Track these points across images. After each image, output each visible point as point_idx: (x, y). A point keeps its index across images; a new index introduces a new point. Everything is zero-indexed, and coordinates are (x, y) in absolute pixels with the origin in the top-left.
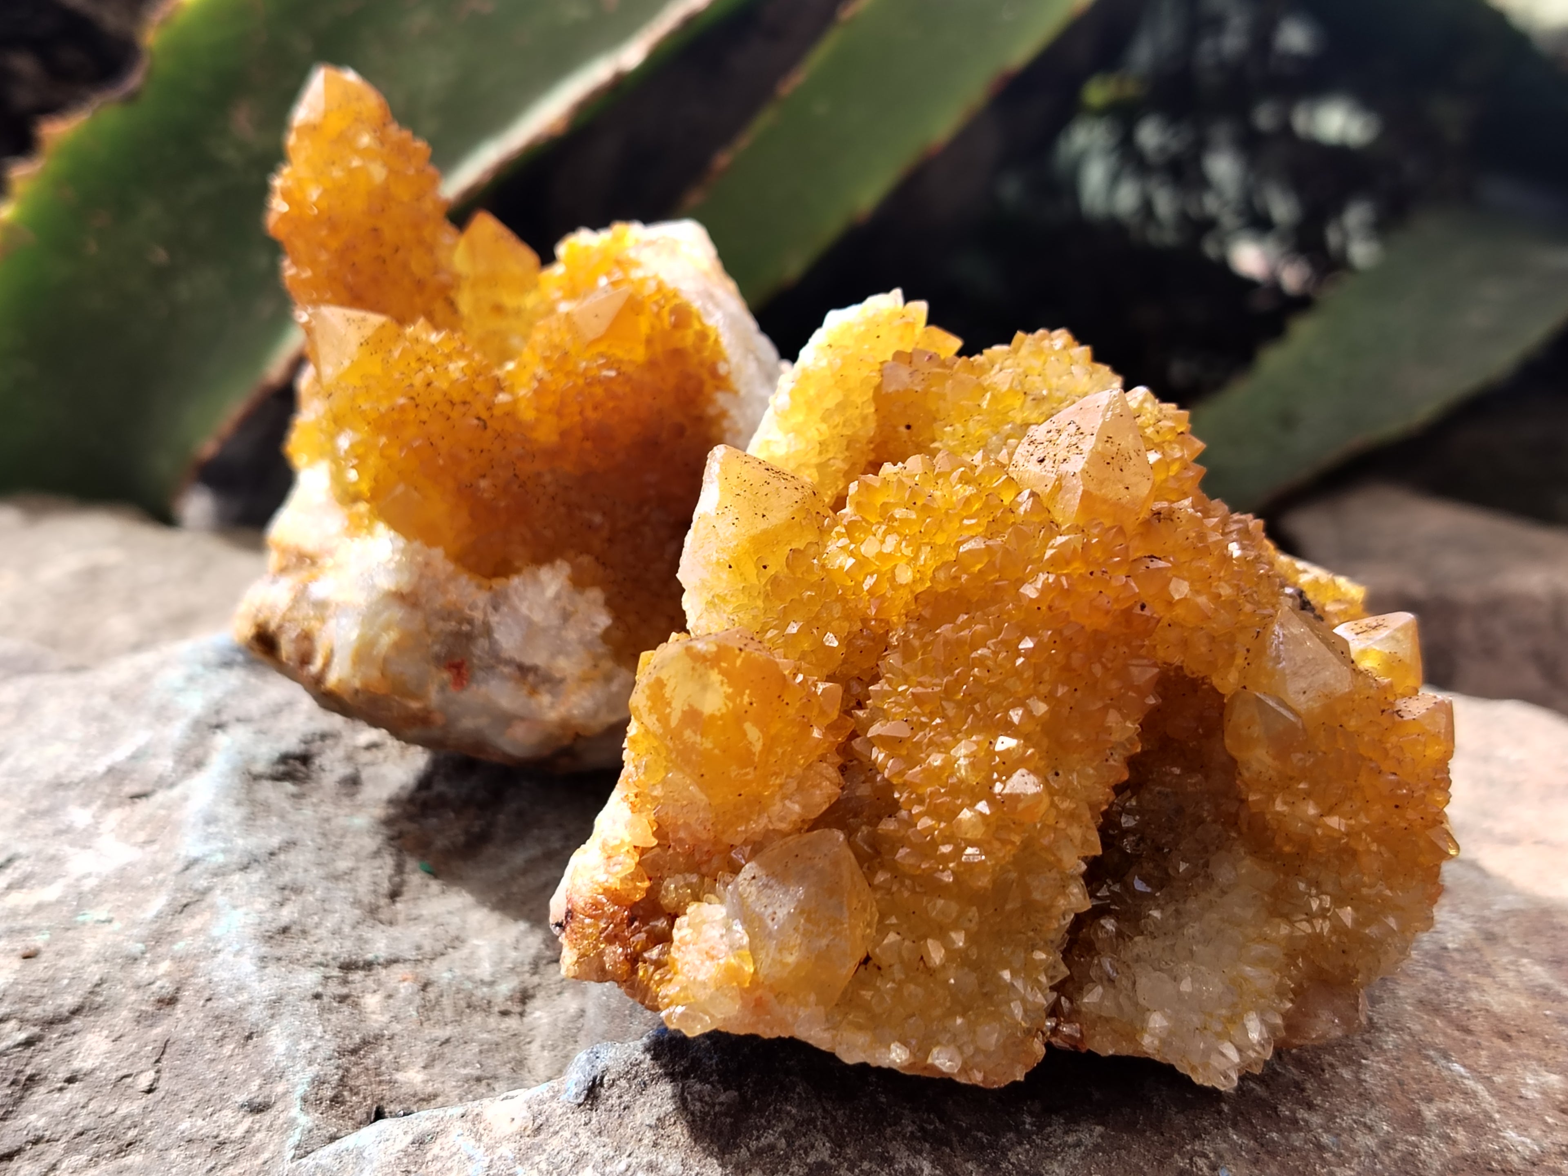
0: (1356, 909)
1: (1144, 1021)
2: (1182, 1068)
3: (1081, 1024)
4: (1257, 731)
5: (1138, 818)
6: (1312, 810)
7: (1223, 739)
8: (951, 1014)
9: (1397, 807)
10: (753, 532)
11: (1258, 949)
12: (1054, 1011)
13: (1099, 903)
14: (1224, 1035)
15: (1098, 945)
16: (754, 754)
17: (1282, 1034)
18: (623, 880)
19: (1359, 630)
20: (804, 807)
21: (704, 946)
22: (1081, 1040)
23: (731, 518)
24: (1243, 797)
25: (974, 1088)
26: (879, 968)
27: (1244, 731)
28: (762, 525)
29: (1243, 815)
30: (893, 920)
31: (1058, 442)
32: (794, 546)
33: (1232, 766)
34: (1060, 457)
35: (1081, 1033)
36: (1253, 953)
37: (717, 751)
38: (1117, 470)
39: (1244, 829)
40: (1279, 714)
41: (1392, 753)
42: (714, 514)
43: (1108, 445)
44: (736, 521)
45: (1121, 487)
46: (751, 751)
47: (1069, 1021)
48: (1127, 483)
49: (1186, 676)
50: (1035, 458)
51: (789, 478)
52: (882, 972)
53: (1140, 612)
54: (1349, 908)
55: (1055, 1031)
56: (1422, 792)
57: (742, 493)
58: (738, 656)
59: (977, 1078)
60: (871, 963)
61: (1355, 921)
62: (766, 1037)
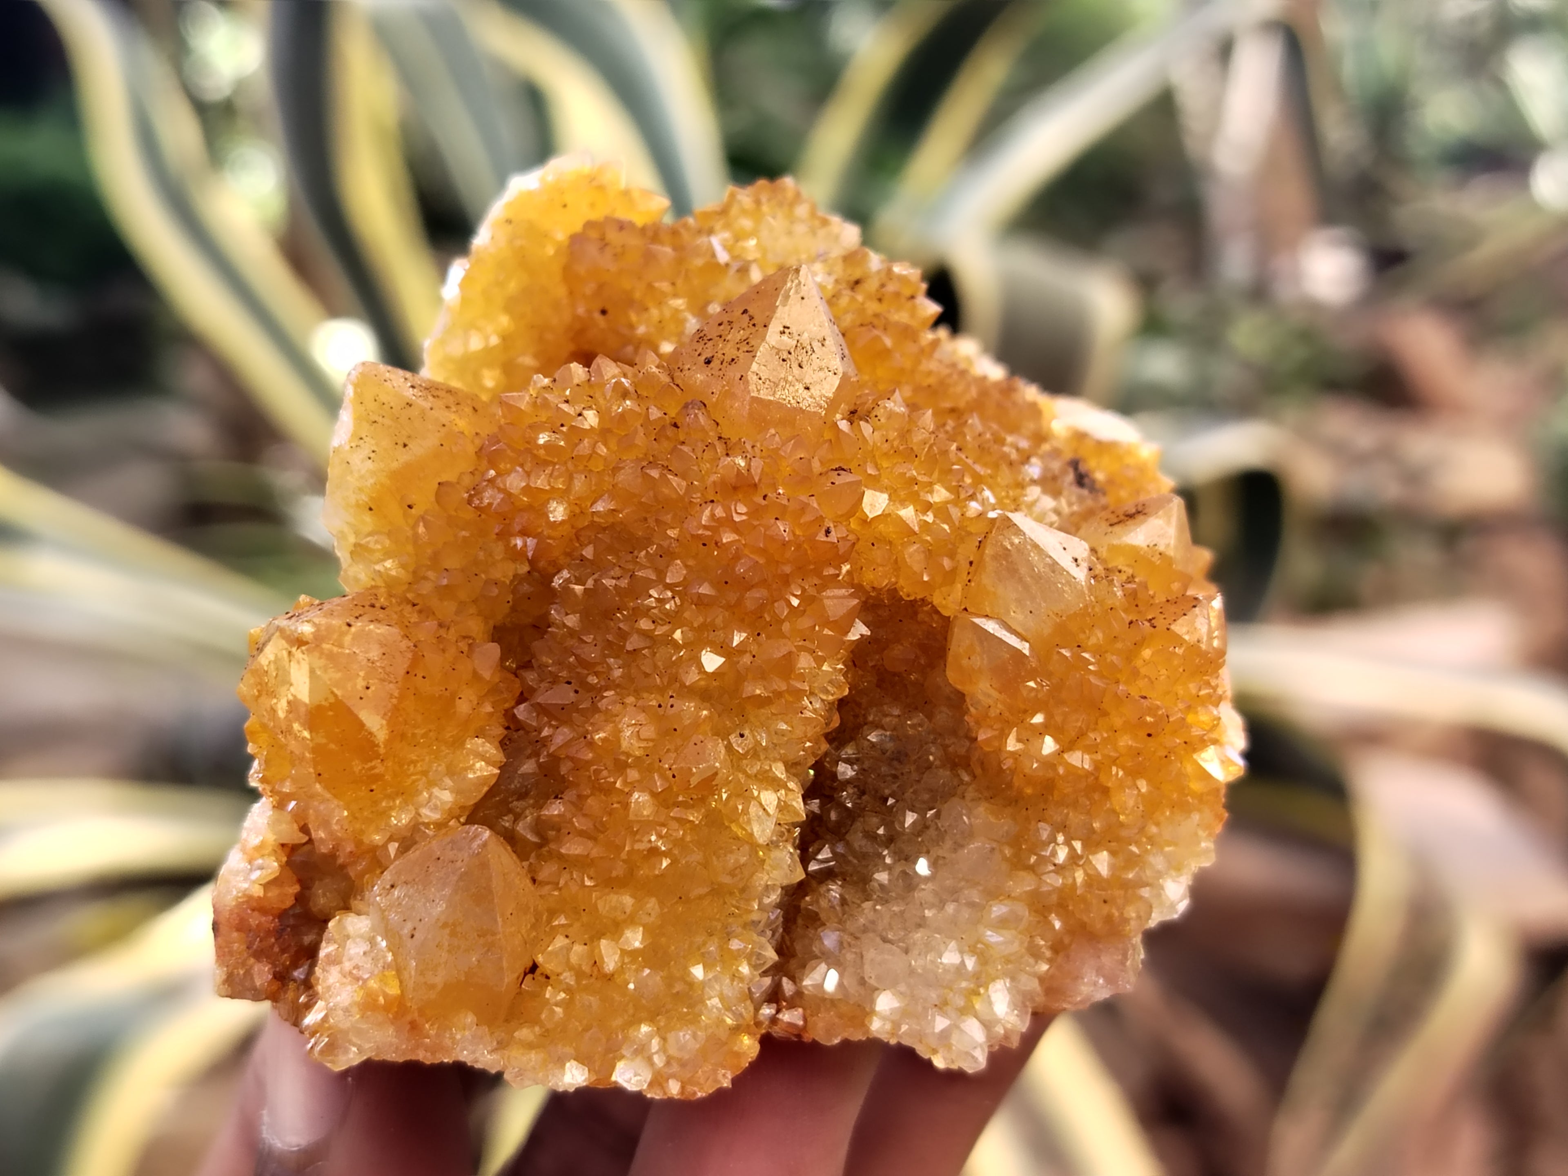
0: (1113, 853)
1: (873, 1002)
2: (923, 1052)
3: (804, 1009)
4: (978, 661)
5: (856, 767)
6: (1049, 745)
7: (945, 671)
8: (636, 1022)
9: (1149, 735)
10: (395, 465)
11: (998, 910)
12: (774, 996)
13: (822, 866)
14: (966, 1010)
15: (823, 916)
16: (378, 746)
17: (1040, 999)
18: (267, 886)
19: (1116, 520)
20: (457, 791)
21: (347, 965)
22: (805, 1028)
23: (366, 451)
24: (974, 735)
25: (670, 1104)
26: (547, 977)
27: (965, 662)
28: (403, 457)
29: (975, 756)
30: (562, 920)
31: (729, 337)
32: (444, 478)
33: (958, 701)
34: (728, 358)
35: (805, 1019)
36: (993, 916)
37: (332, 746)
38: (795, 366)
39: (978, 771)
40: (1001, 641)
41: (1143, 671)
42: (347, 448)
43: (785, 337)
44: (372, 455)
45: (800, 387)
46: (373, 742)
47: (791, 1006)
48: (807, 381)
49: (901, 599)
50: (703, 358)
51: (441, 393)
52: (551, 981)
53: (824, 539)
54: (1105, 853)
55: (774, 1020)
56: (1179, 715)
57: (379, 419)
58: (347, 633)
59: (674, 1089)
60: (538, 972)
61: (1112, 867)
62: (428, 1063)
